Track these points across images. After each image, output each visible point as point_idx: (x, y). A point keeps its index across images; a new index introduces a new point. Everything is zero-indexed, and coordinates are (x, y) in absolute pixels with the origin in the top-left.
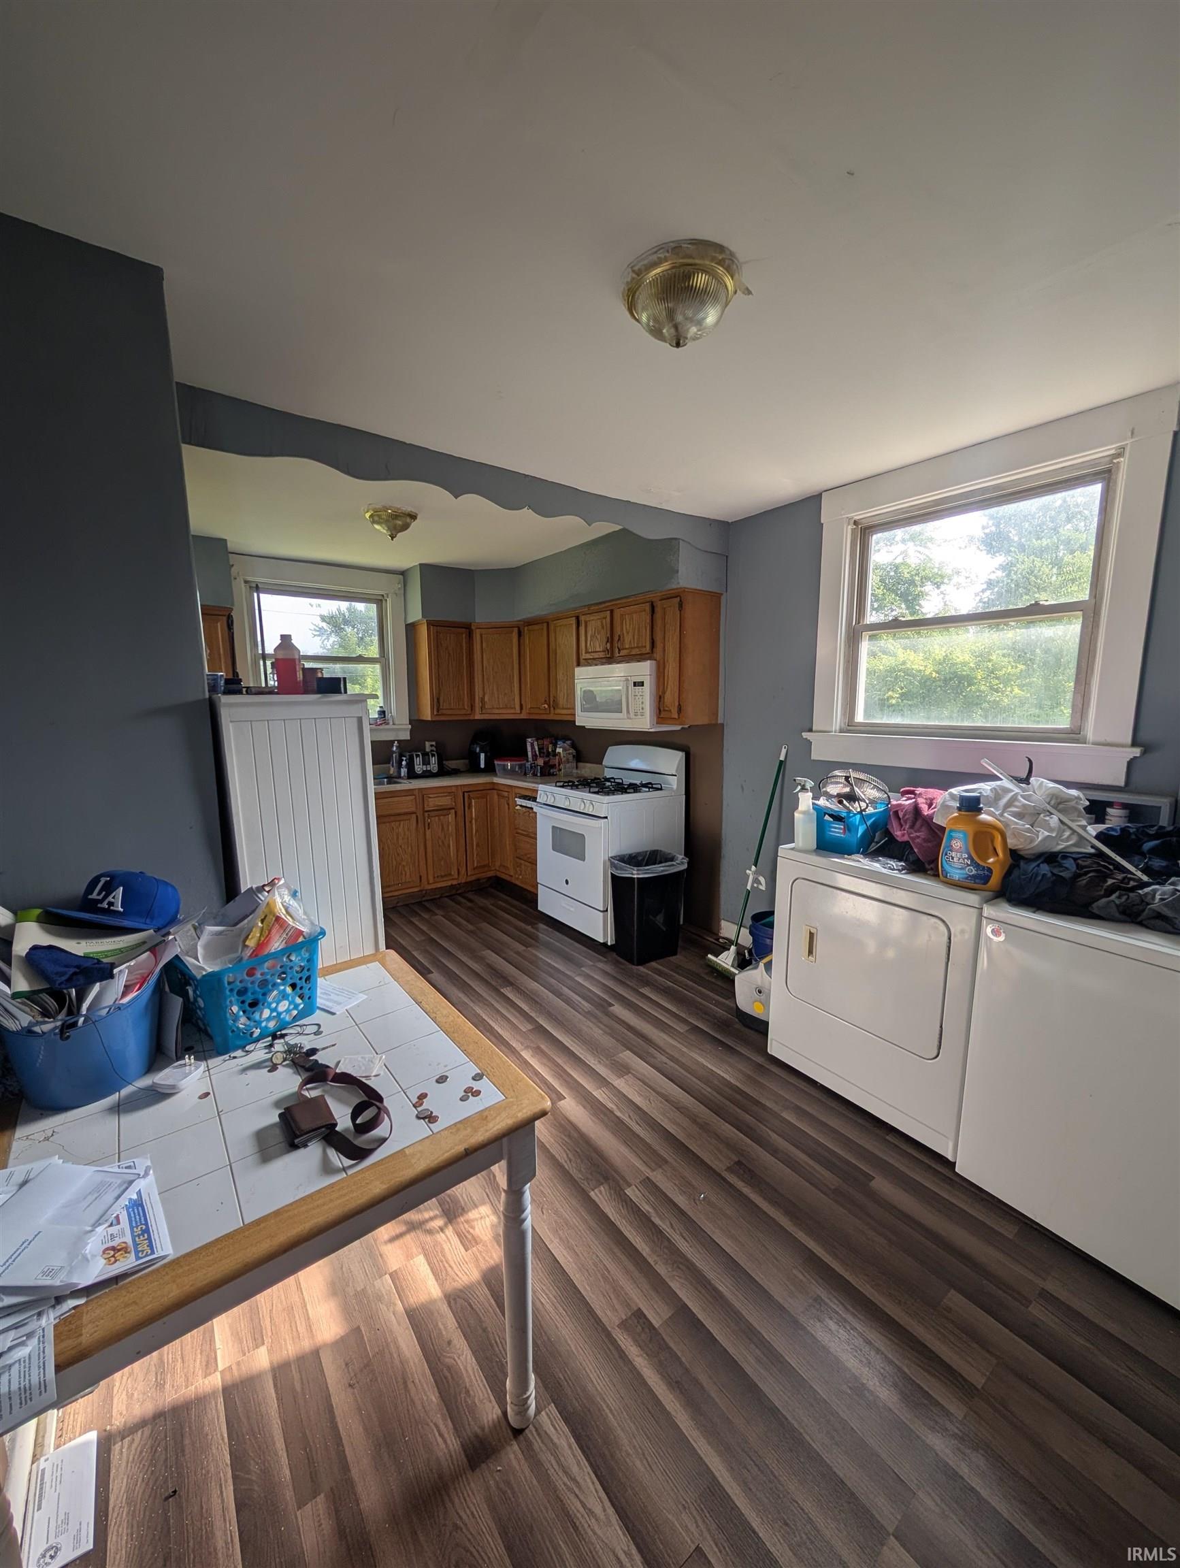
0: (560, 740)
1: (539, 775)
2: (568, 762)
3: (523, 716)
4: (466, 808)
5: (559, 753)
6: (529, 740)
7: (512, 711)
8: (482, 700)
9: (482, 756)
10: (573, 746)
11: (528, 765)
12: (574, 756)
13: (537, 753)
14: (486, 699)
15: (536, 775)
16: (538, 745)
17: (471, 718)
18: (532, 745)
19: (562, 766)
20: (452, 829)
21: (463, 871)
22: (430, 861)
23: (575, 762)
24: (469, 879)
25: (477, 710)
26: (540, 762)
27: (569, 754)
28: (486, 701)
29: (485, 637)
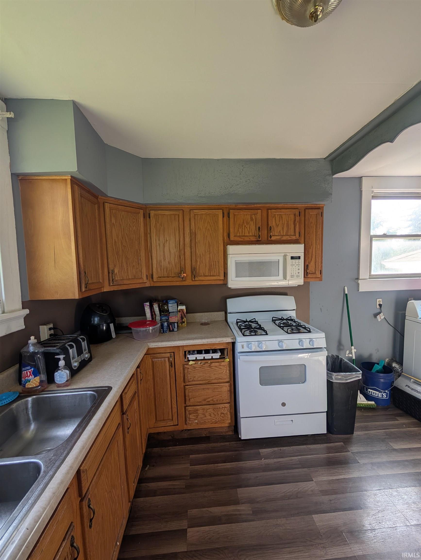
3: (148, 284)
4: (140, 385)
8: (113, 272)
14: (116, 271)
17: (99, 291)
18: (150, 307)
28: (116, 273)
29: (114, 212)
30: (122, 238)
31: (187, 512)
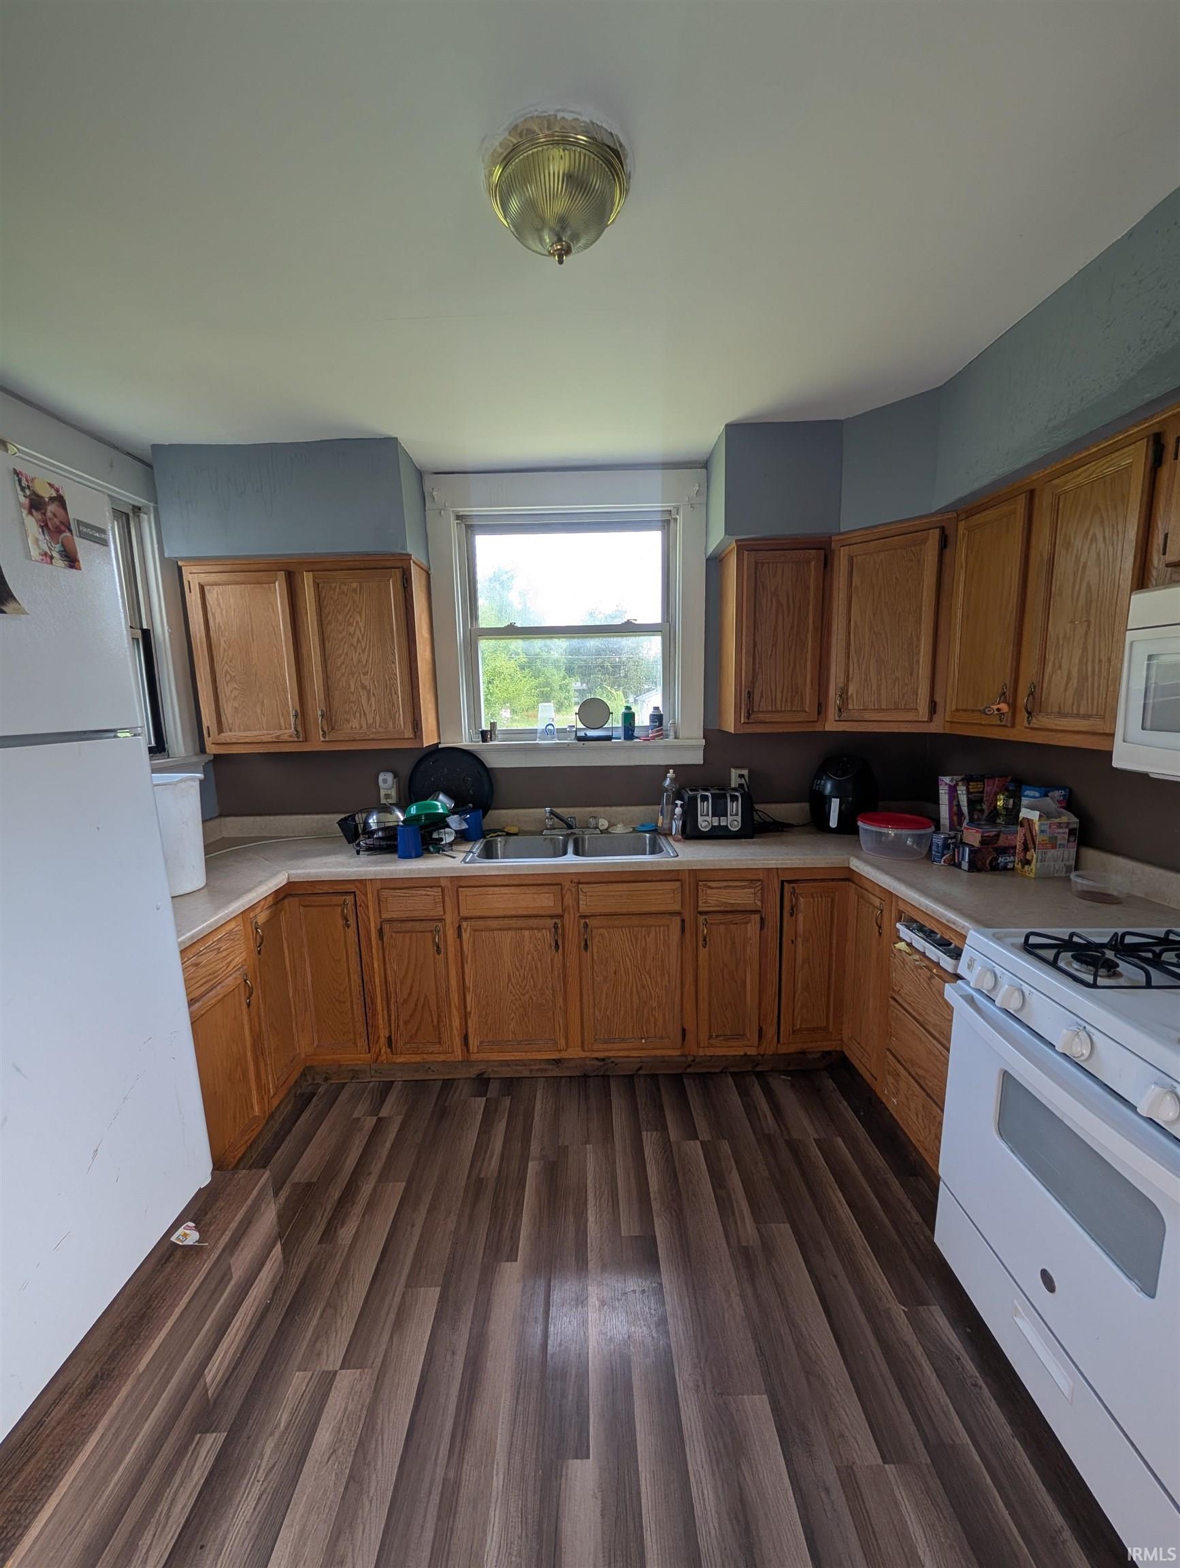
0: (1033, 784)
1: (965, 866)
2: (1054, 847)
3: (936, 727)
4: (786, 915)
5: (1030, 822)
6: (947, 779)
7: (910, 716)
8: (844, 694)
9: (835, 804)
10: (1070, 804)
11: (939, 839)
12: (1072, 832)
13: (965, 810)
14: (852, 689)
15: (959, 866)
16: (968, 793)
17: (818, 728)
18: (953, 790)
19: (1032, 854)
20: (753, 951)
21: (771, 1032)
22: (704, 1006)
23: (1075, 845)
24: (783, 1050)
25: (832, 712)
26: (973, 837)
27: (1060, 825)
28: (852, 695)
29: (859, 561)
30: (874, 615)
31: (724, 1139)
